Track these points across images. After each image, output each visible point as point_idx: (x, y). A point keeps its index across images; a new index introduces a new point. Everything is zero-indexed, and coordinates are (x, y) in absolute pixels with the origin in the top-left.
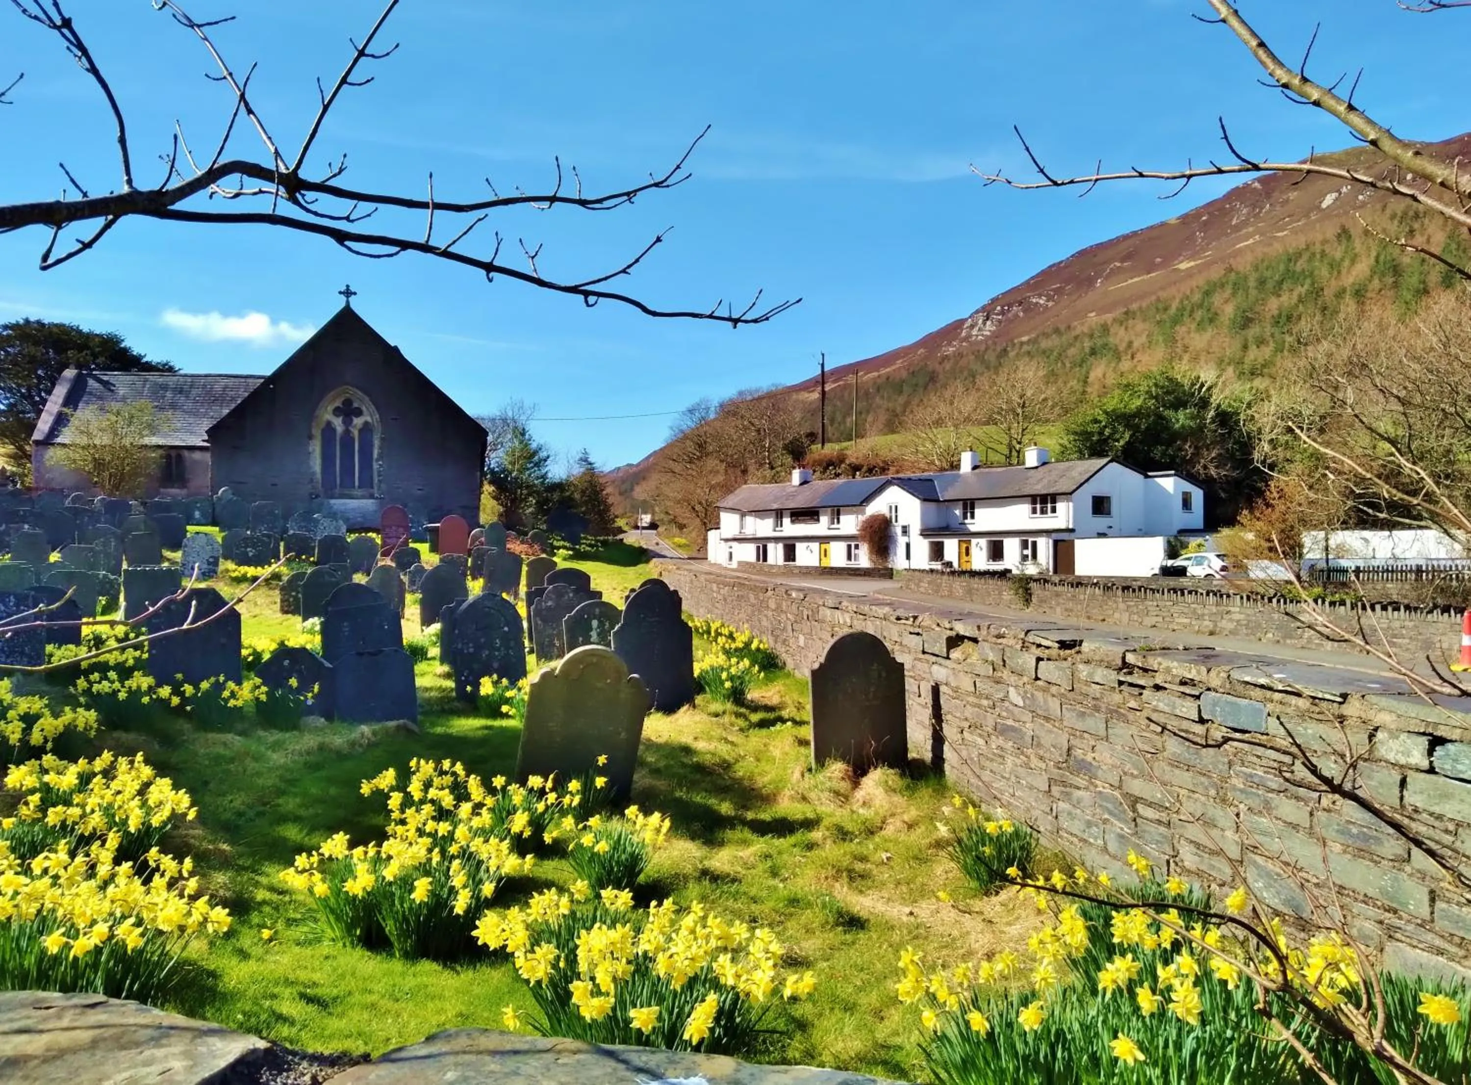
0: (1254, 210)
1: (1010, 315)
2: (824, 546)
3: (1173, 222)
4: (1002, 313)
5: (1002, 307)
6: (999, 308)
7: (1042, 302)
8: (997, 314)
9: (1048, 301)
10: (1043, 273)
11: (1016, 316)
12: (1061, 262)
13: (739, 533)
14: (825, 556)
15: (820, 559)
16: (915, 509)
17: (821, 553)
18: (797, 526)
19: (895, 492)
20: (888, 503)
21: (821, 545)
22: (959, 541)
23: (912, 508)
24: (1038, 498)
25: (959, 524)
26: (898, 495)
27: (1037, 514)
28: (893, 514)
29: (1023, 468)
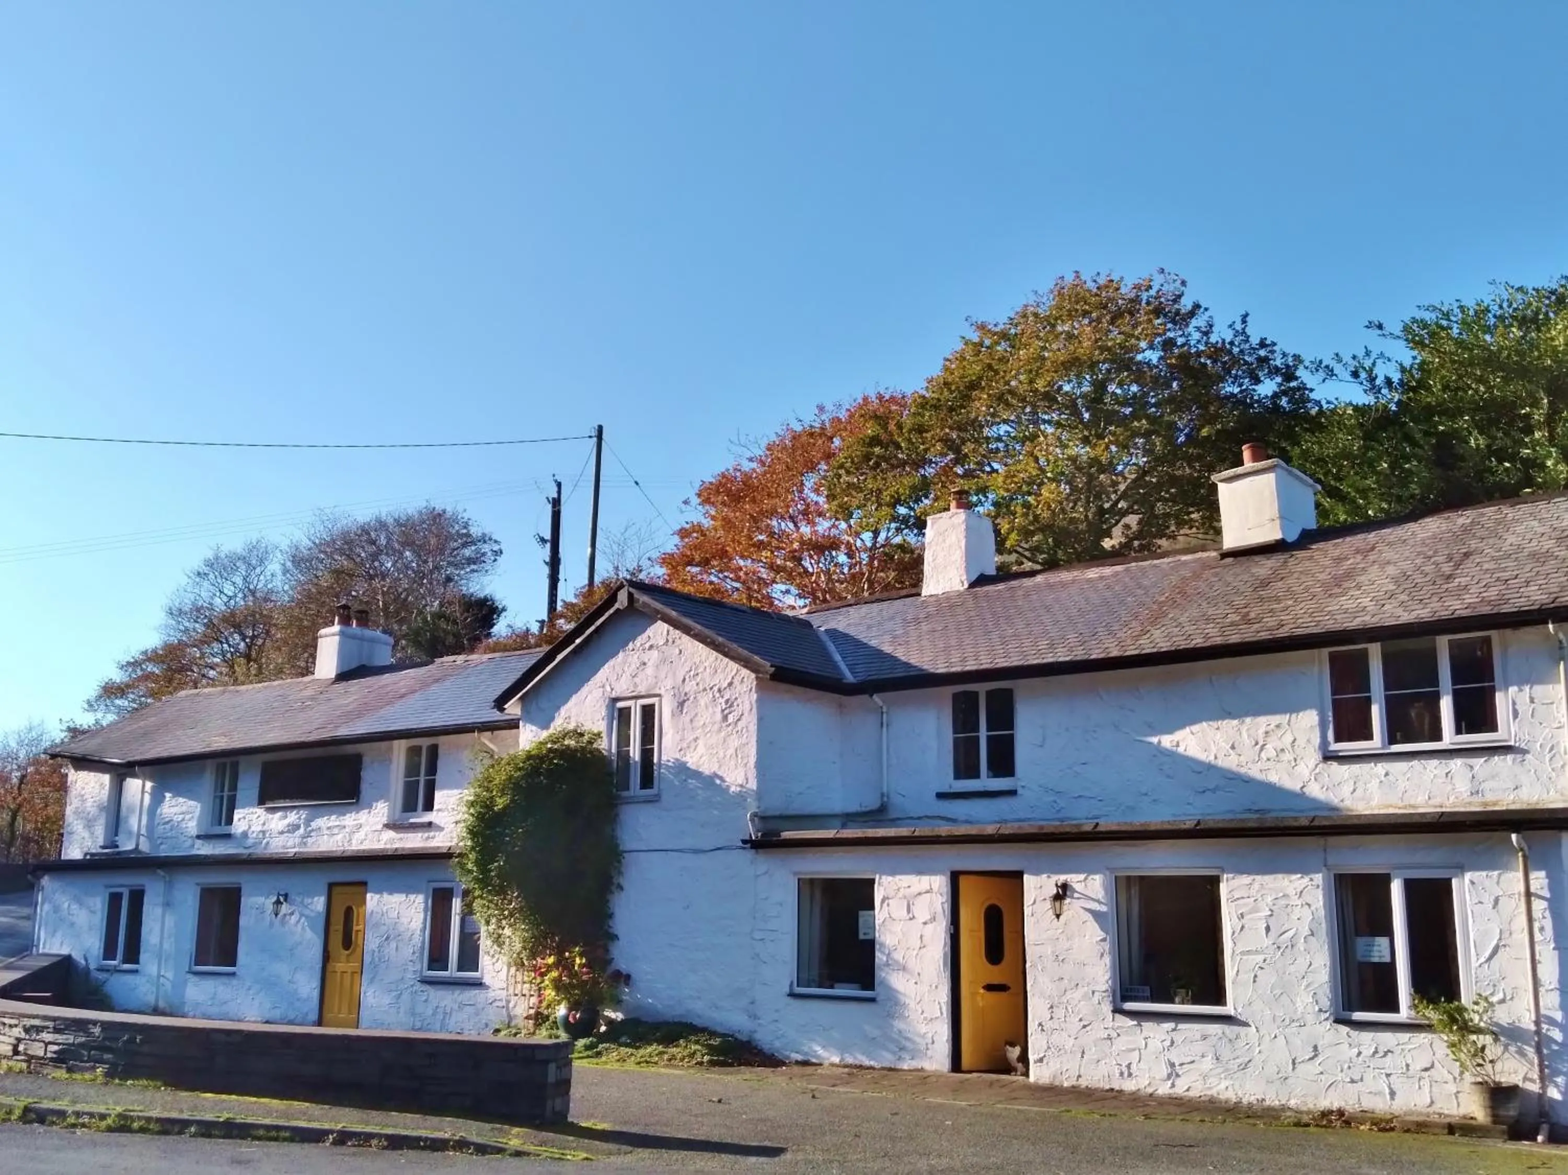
2: (342, 899)
13: (102, 844)
14: (347, 942)
15: (326, 957)
16: (731, 718)
17: (332, 928)
18: (281, 819)
19: (647, 646)
20: (614, 695)
21: (337, 890)
22: (955, 878)
23: (719, 716)
24: (1375, 651)
25: (941, 796)
26: (655, 654)
27: (1369, 736)
28: (631, 749)
29: (1214, 554)
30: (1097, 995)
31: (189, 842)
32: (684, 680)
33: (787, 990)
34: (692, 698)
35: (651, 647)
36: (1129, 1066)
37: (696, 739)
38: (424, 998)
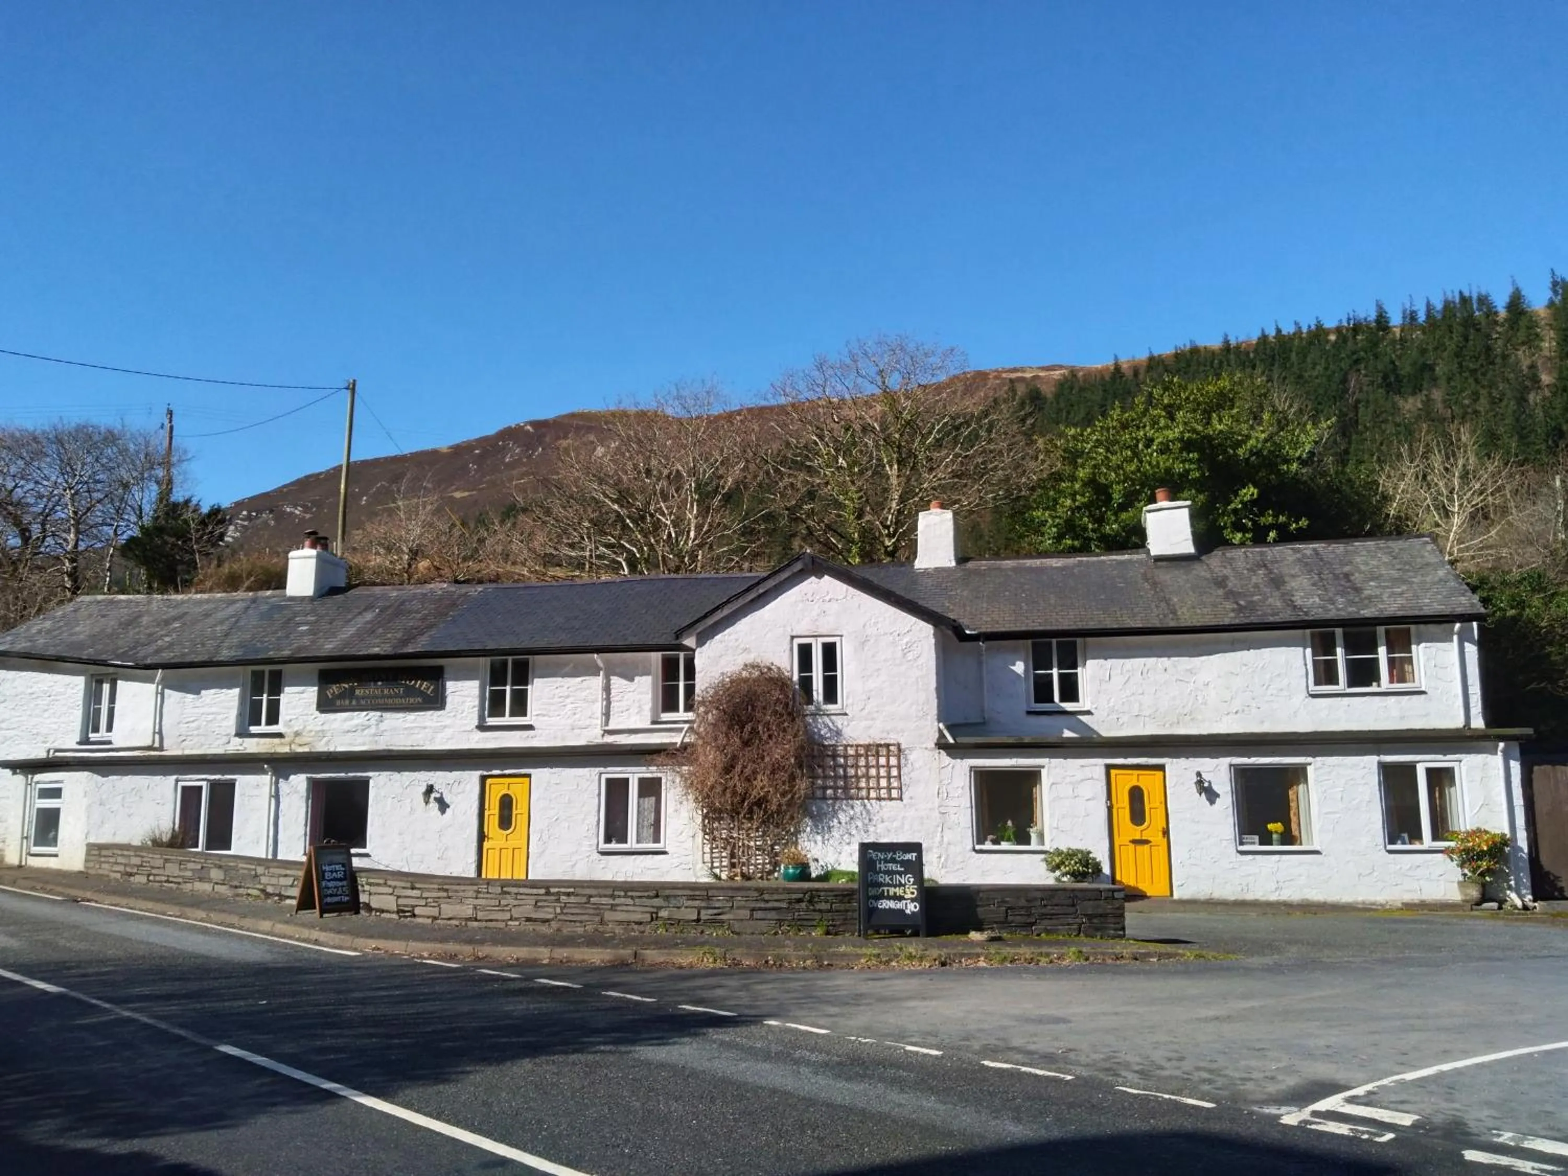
0: (527, 451)
1: (258, 521)
2: (497, 788)
3: (445, 450)
4: (249, 518)
5: (249, 512)
6: (245, 513)
7: (297, 512)
8: (242, 519)
9: (305, 512)
10: (299, 482)
11: (266, 523)
12: (320, 474)
13: (78, 740)
14: (505, 821)
15: (482, 837)
16: (910, 656)
17: (487, 813)
18: (346, 720)
19: (827, 598)
20: (794, 634)
21: (489, 781)
22: (1109, 768)
23: (900, 654)
24: (1339, 632)
25: (1029, 713)
26: (834, 606)
27: (1336, 683)
28: (814, 674)
29: (1144, 556)
30: (1225, 843)
31: (225, 739)
32: (864, 626)
33: (970, 846)
34: (872, 641)
35: (830, 601)
36: (1247, 885)
37: (878, 670)
38: (602, 866)
